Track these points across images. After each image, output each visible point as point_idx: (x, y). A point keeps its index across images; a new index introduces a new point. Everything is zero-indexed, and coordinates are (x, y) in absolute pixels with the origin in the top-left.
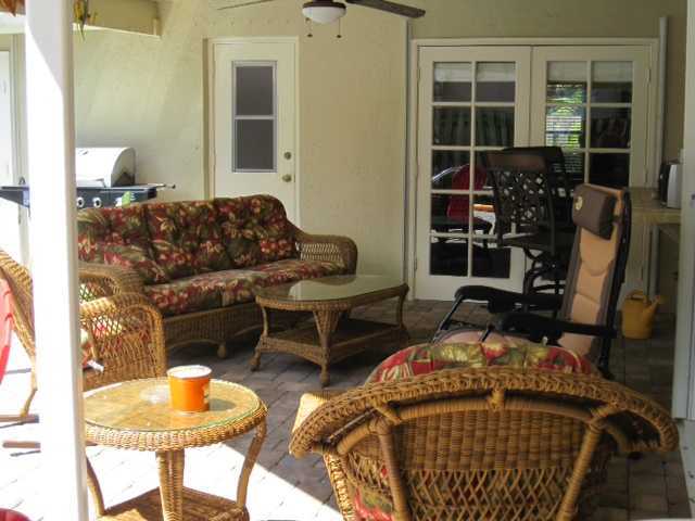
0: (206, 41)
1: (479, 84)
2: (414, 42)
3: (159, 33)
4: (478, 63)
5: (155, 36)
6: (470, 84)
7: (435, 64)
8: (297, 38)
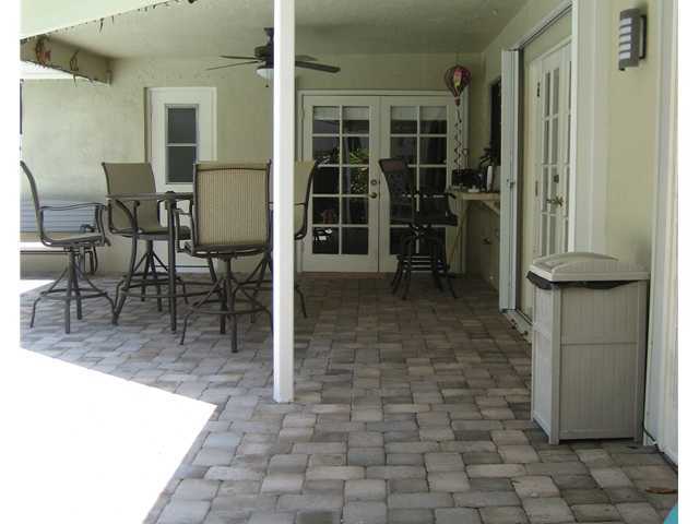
0: (146, 89)
1: (344, 121)
2: (300, 93)
3: (111, 83)
4: (344, 107)
5: (108, 85)
6: (338, 121)
7: (314, 107)
8: (214, 89)
